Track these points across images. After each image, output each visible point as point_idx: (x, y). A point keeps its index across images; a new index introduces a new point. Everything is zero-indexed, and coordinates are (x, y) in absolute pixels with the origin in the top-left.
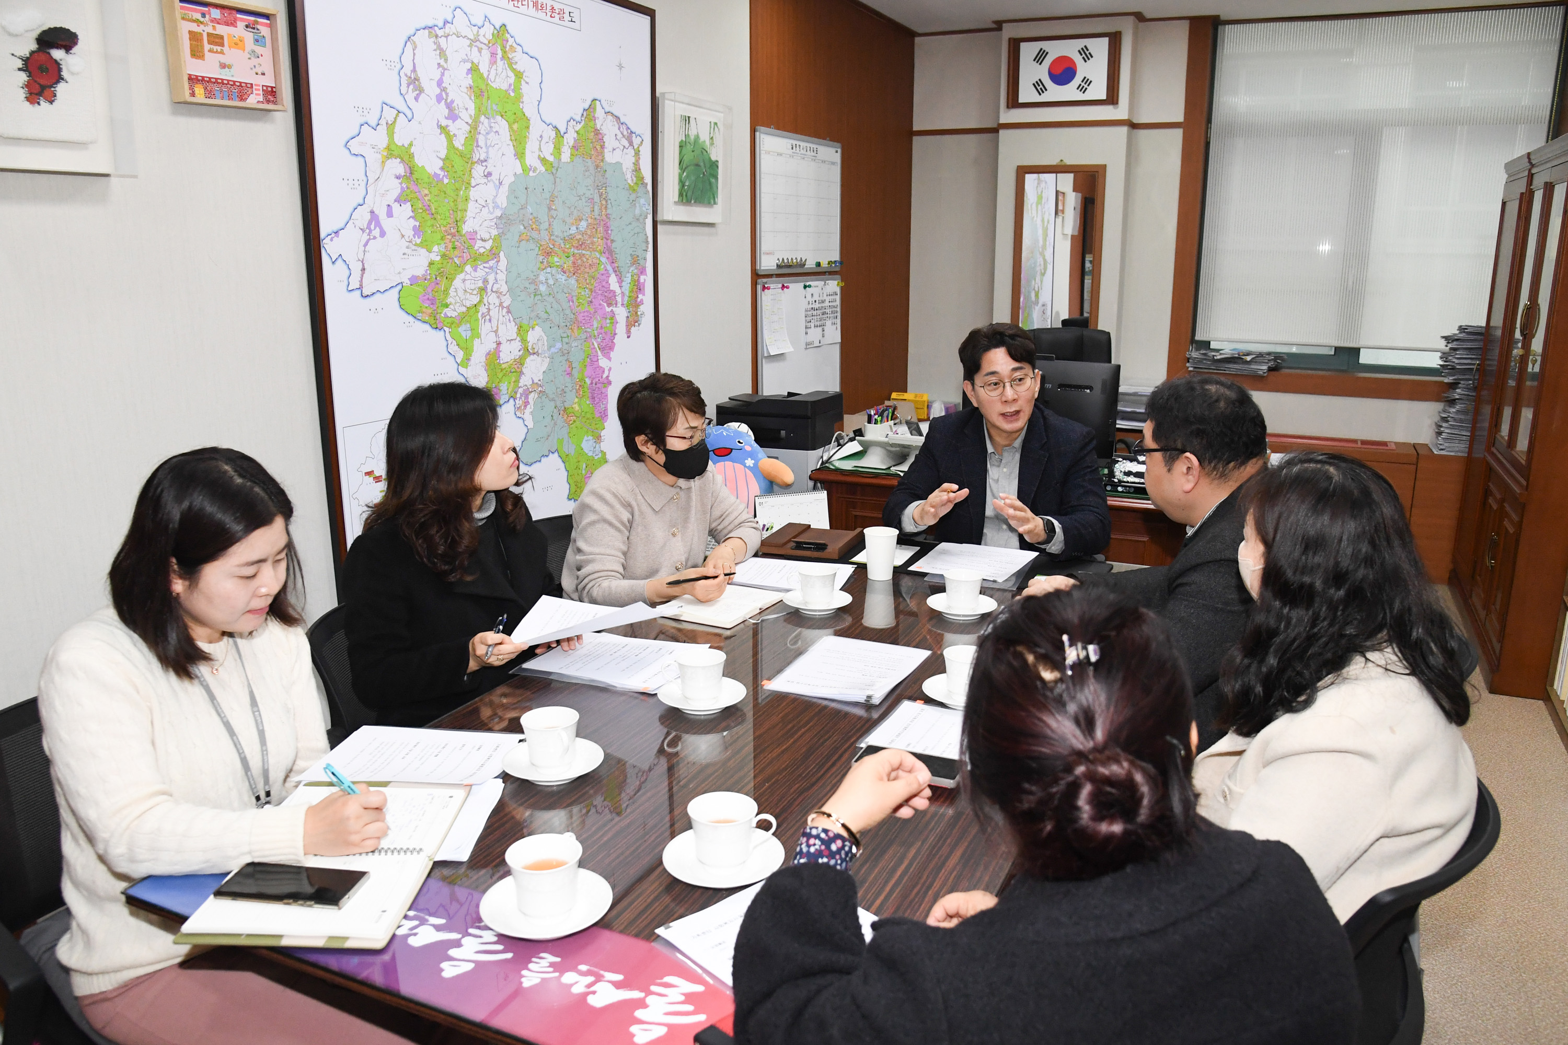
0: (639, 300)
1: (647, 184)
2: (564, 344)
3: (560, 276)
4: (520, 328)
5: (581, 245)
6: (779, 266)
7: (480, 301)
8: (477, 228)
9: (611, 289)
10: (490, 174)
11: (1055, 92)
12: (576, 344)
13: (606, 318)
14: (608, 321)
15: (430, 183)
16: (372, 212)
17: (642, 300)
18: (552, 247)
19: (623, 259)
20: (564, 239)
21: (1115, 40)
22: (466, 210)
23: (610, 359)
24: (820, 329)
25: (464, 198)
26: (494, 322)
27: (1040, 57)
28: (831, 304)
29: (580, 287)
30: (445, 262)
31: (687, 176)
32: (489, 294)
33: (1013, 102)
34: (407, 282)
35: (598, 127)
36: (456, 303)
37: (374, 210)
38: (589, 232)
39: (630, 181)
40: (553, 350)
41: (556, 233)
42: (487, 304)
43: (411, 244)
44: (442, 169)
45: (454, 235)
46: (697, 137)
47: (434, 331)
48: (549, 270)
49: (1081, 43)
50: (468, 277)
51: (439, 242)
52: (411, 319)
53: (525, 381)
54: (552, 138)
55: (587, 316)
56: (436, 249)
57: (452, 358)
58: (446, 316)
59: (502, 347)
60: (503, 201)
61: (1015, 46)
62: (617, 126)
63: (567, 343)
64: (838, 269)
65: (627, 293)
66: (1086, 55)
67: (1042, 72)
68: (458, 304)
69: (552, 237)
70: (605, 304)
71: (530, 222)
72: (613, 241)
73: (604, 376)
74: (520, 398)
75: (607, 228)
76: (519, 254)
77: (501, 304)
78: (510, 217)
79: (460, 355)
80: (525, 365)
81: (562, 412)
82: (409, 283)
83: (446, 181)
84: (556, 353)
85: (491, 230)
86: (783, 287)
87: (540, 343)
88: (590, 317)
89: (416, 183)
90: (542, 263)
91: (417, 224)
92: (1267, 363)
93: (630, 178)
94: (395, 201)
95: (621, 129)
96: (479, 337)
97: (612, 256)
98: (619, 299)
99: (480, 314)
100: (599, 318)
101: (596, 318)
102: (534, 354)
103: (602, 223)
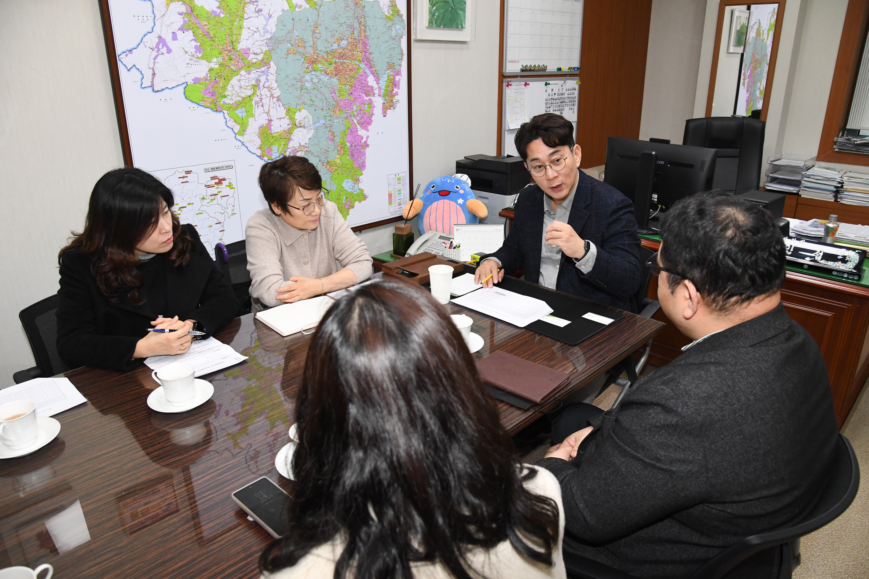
0: (394, 92)
1: (402, 15)
2: (327, 121)
3: (323, 77)
4: (288, 111)
5: (342, 56)
6: (522, 70)
7: (253, 94)
8: (250, 46)
9: (369, 84)
10: (260, 10)
12: (338, 121)
13: (365, 104)
14: (366, 106)
15: (208, 18)
16: (160, 37)
17: (397, 92)
18: (316, 57)
19: (380, 65)
20: (327, 53)
22: (240, 35)
23: (368, 130)
25: (238, 27)
26: (266, 108)
28: (569, 96)
29: (341, 84)
30: (223, 69)
31: (437, 10)
32: (261, 89)
34: (190, 81)
36: (232, 95)
37: (162, 35)
38: (349, 48)
39: (386, 13)
40: (317, 124)
41: (320, 49)
42: (259, 95)
43: (193, 58)
44: (218, 7)
45: (230, 51)
47: (215, 113)
48: (313, 73)
50: (242, 78)
51: (217, 55)
52: (195, 106)
53: (294, 144)
55: (348, 103)
56: (215, 60)
57: (231, 130)
58: (224, 103)
59: (272, 123)
60: (272, 27)
63: (329, 120)
64: (577, 72)
65: (384, 88)
68: (234, 96)
69: (316, 51)
70: (364, 95)
71: (297, 41)
72: (370, 53)
73: (363, 141)
75: (365, 45)
76: (287, 62)
77: (272, 96)
78: (279, 38)
79: (237, 128)
80: (294, 134)
81: (325, 164)
82: (192, 82)
83: (222, 15)
84: (320, 126)
85: (261, 47)
86: (526, 84)
87: (306, 120)
88: (349, 105)
89: (197, 17)
90: (307, 68)
91: (199, 44)
93: (386, 11)
94: (179, 29)
96: (253, 116)
97: (370, 63)
98: (376, 92)
99: (253, 102)
100: (358, 104)
101: (356, 104)
102: (301, 127)
103: (361, 42)
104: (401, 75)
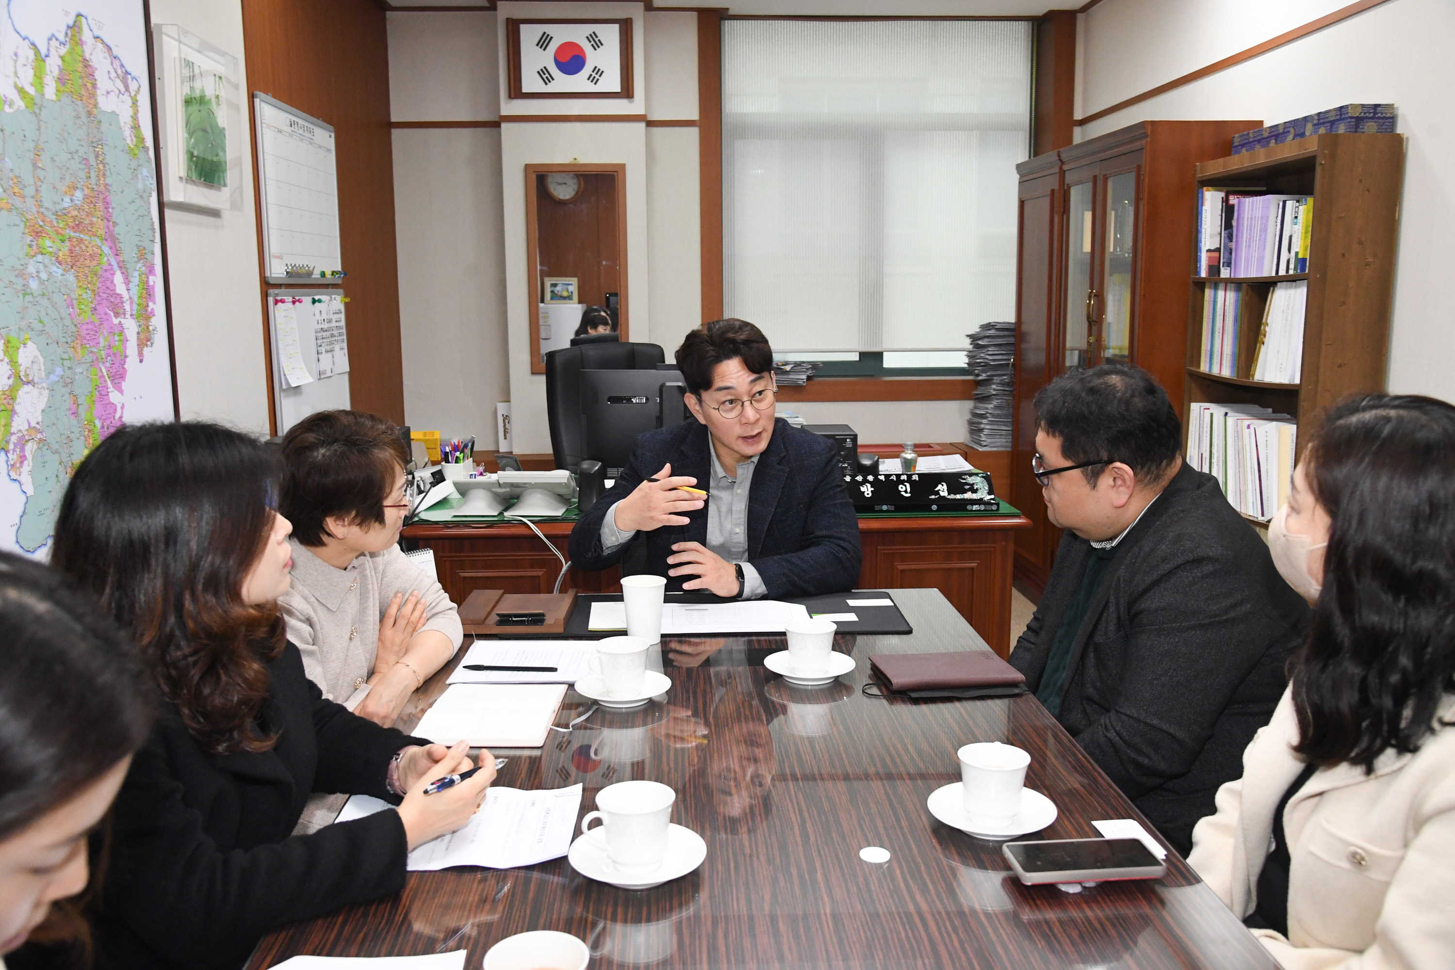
0: (149, 309)
1: (147, 148)
2: (66, 369)
3: (55, 268)
4: (7, 344)
5: (78, 226)
6: (288, 274)
9: (117, 291)
11: (563, 82)
12: (80, 370)
13: (114, 334)
14: (117, 338)
17: (152, 309)
18: (41, 223)
19: (128, 251)
20: (55, 214)
21: (626, 27)
23: (121, 392)
24: (330, 355)
27: (544, 42)
28: (337, 324)
29: (80, 287)
31: (196, 143)
33: (516, 92)
35: (88, 57)
38: (86, 207)
39: (129, 141)
40: (53, 378)
41: (46, 204)
46: (203, 90)
48: (40, 258)
49: (589, 29)
53: (19, 424)
54: (30, 61)
55: (92, 330)
61: (513, 27)
62: (108, 61)
63: (70, 368)
64: (340, 282)
65: (135, 298)
66: (596, 42)
67: (547, 59)
69: (42, 210)
70: (112, 314)
71: (11, 182)
72: (115, 224)
73: (117, 416)
74: (14, 450)
75: (107, 204)
80: (18, 400)
84: (56, 383)
86: (294, 301)
87: (35, 367)
88: (96, 332)
90: (30, 246)
92: (805, 372)
93: (129, 136)
95: (115, 65)
97: (115, 245)
98: (127, 306)
100: (105, 333)
101: (102, 333)
102: (29, 383)
103: (101, 196)
104: (155, 275)
